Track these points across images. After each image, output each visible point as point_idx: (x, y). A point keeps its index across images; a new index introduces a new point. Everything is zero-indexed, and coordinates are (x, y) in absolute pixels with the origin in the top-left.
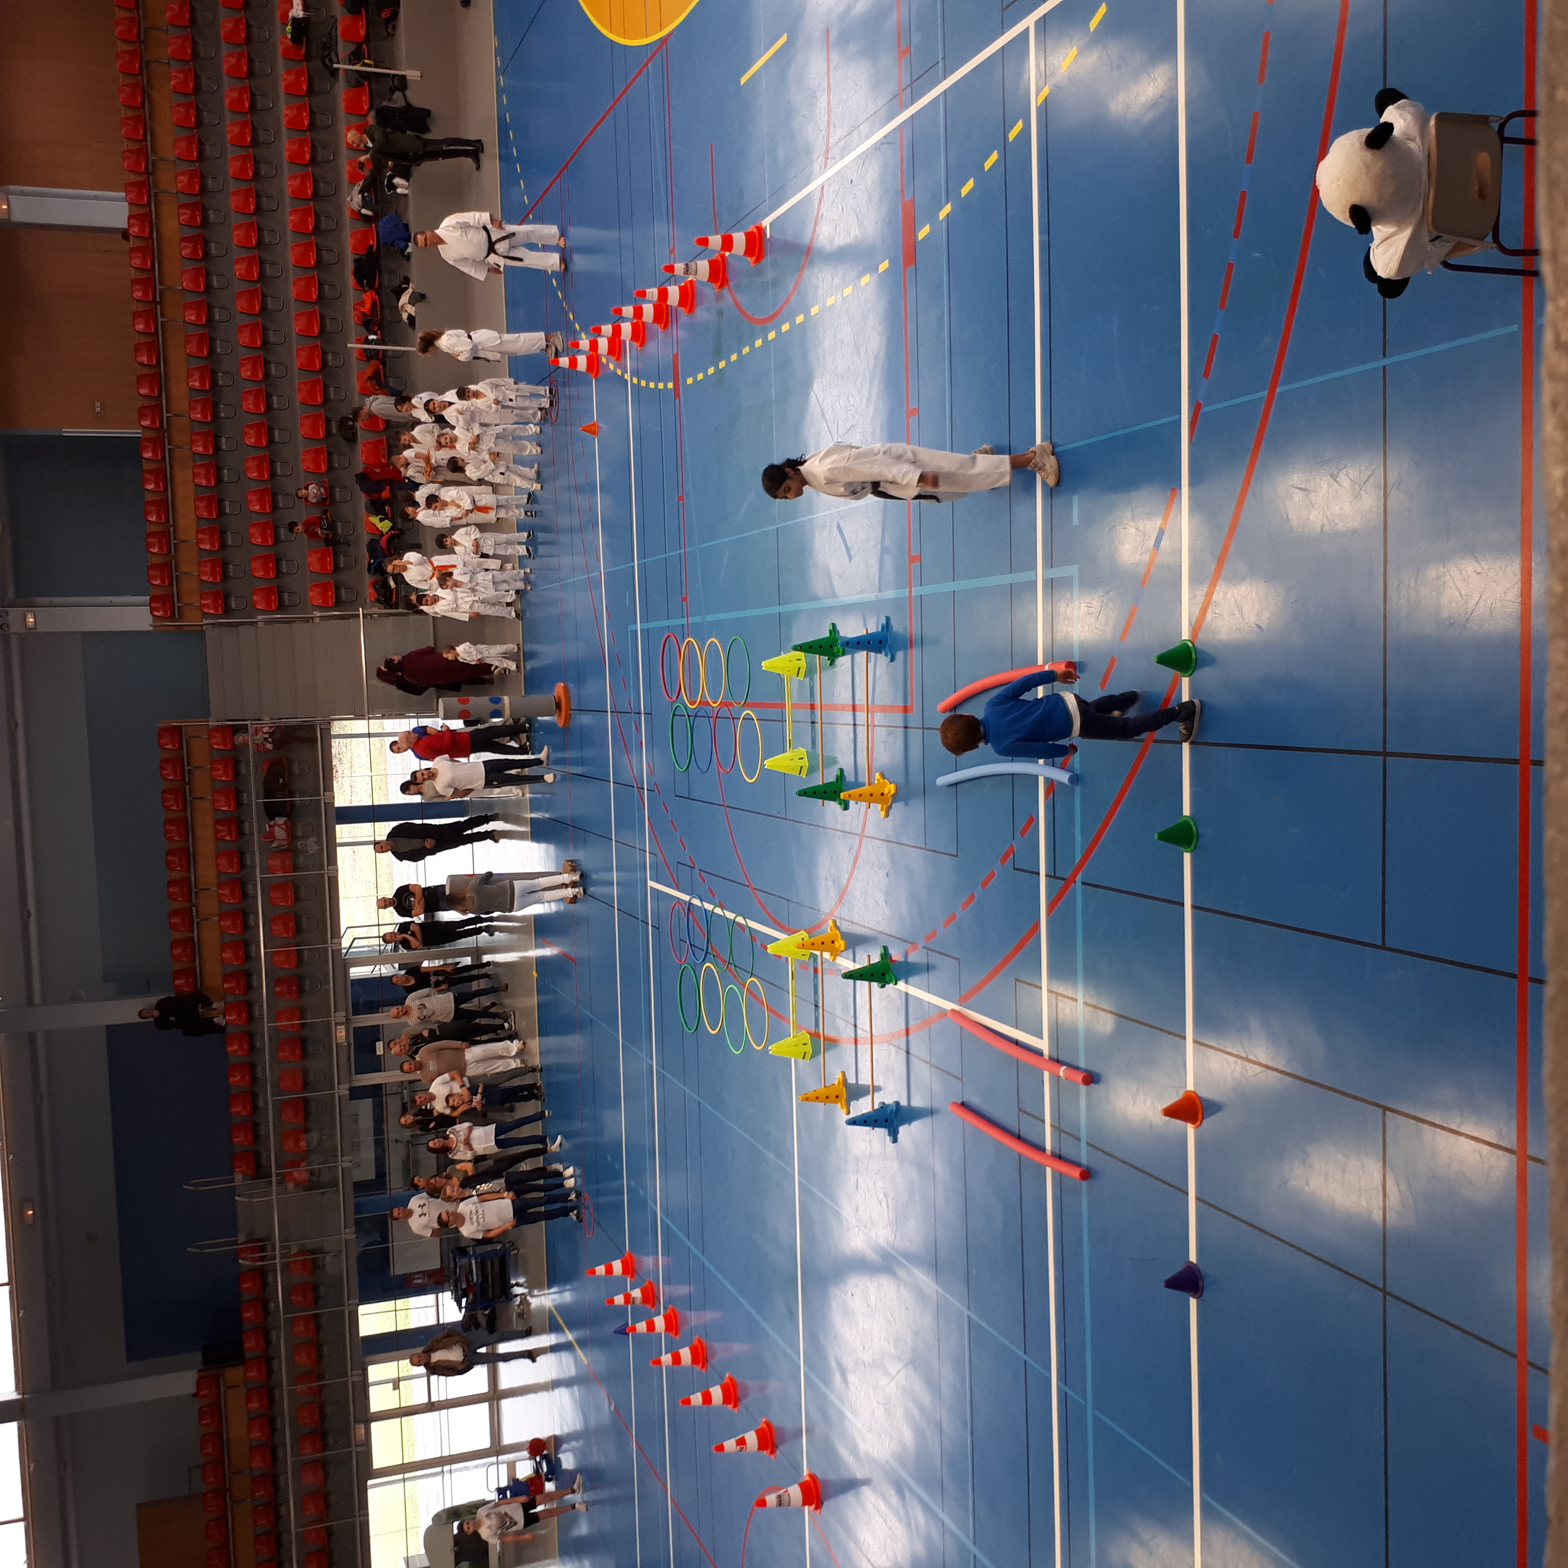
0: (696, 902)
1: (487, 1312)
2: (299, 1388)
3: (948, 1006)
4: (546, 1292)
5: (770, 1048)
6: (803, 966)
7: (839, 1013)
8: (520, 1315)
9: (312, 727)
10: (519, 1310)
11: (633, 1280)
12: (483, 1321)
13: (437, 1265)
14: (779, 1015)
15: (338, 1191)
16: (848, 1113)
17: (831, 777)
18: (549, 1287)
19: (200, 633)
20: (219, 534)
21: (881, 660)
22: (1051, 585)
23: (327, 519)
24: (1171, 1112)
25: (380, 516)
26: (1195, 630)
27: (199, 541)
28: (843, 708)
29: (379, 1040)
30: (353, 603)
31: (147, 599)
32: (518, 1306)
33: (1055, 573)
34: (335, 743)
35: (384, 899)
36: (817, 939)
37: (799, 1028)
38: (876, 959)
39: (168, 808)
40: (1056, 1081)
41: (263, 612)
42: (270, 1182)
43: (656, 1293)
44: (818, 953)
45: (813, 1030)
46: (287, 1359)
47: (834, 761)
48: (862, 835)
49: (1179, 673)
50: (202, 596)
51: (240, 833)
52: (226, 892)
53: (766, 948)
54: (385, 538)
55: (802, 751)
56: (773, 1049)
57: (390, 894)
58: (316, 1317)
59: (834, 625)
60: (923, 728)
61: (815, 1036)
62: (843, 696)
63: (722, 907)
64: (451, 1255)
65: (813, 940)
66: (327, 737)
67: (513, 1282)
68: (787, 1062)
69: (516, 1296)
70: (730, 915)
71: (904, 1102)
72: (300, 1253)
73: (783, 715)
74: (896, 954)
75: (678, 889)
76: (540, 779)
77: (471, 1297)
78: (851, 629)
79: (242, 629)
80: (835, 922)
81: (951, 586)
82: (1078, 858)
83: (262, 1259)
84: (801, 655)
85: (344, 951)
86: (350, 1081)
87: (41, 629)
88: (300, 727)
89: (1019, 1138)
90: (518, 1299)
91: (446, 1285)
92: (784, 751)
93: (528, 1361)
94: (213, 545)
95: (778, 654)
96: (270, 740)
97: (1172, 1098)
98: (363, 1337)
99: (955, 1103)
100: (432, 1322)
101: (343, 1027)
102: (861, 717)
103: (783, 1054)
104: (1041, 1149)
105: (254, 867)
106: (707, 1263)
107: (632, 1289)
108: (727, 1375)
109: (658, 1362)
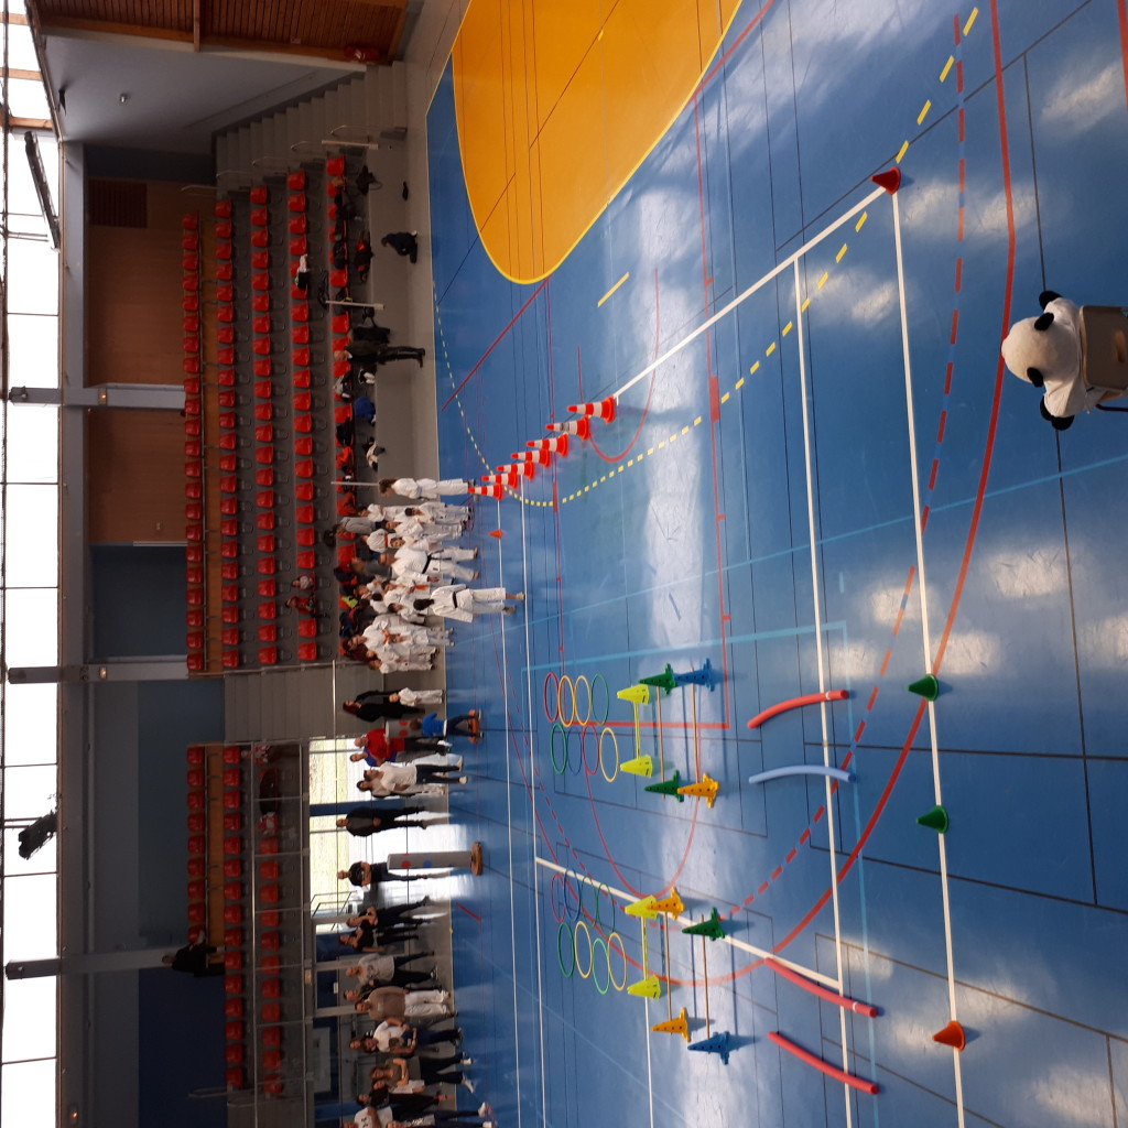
0: (571, 874)
3: (765, 955)
5: (628, 989)
6: (652, 924)
7: (680, 961)
9: (296, 746)
14: (635, 963)
15: (303, 1100)
16: (690, 1040)
17: (670, 777)
19: (221, 680)
20: (238, 611)
21: (704, 690)
22: (826, 635)
24: (940, 1038)
25: (349, 597)
26: (936, 667)
27: (223, 617)
28: (677, 725)
29: (335, 982)
30: (329, 658)
31: (185, 657)
33: (829, 626)
34: (312, 758)
35: (343, 872)
36: (663, 902)
37: (650, 972)
38: (708, 918)
39: (192, 807)
40: (849, 1013)
41: (265, 665)
42: (253, 1093)
44: (663, 913)
45: (661, 974)
47: (671, 765)
48: (694, 821)
49: (925, 699)
50: (224, 655)
51: (242, 824)
52: (230, 868)
53: (623, 909)
54: (352, 612)
55: (648, 758)
56: (631, 990)
57: (347, 869)
59: (669, 666)
60: (737, 740)
61: (663, 979)
62: (677, 717)
63: (590, 877)
65: (659, 902)
66: (306, 754)
68: (641, 1001)
70: (596, 884)
71: (732, 1032)
73: (633, 731)
74: (723, 915)
75: (557, 863)
76: (456, 780)
78: (681, 668)
79: (250, 677)
80: (676, 889)
81: (752, 637)
82: (859, 839)
84: (645, 686)
85: (312, 913)
86: (314, 1013)
87: (111, 678)
88: (287, 746)
89: (823, 1060)
92: (634, 757)
94: (233, 619)
95: (629, 686)
97: (940, 1027)
99: (772, 1033)
101: (310, 971)
102: (691, 732)
103: (638, 994)
104: (841, 1069)
105: (251, 849)
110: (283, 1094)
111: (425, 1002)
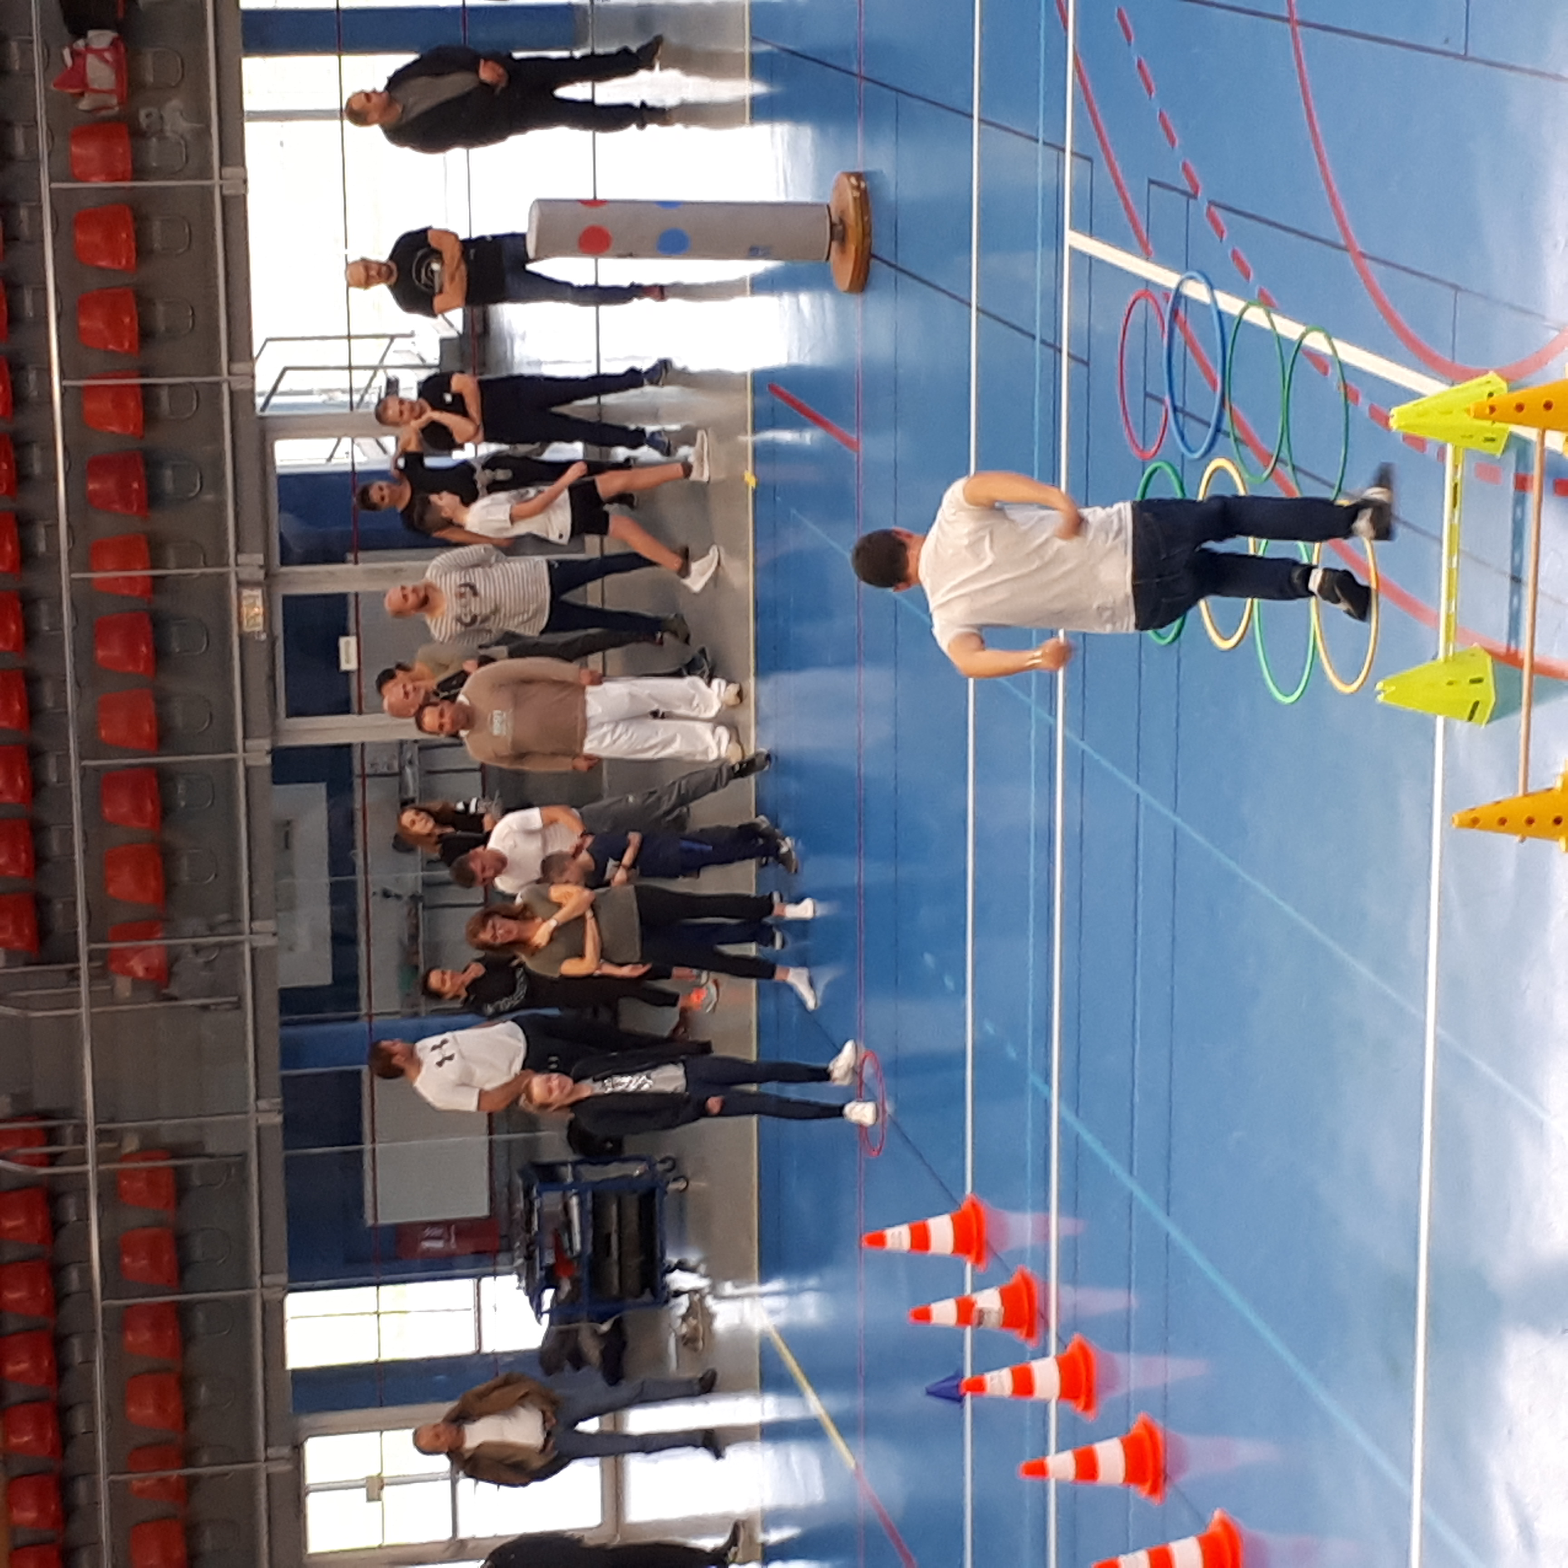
0: (1197, 291)
1: (605, 1327)
2: (136, 1480)
4: (755, 1288)
5: (1379, 686)
6: (1486, 469)
8: (688, 1341)
10: (684, 1330)
11: (981, 1268)
12: (592, 1350)
13: (480, 1208)
14: (1408, 603)
15: (239, 1005)
18: (765, 1277)
29: (346, 634)
32: (684, 1318)
35: (365, 263)
36: (1532, 395)
37: (1463, 636)
43: (1038, 1303)
44: (1530, 433)
45: (1501, 643)
46: (108, 1409)
53: (1383, 419)
58: (182, 1312)
61: (1507, 660)
63: (1266, 302)
64: (519, 1182)
65: (1518, 396)
67: (672, 1258)
69: (678, 1294)
70: (1289, 329)
72: (147, 1151)
75: (1147, 256)
77: (566, 1287)
83: (52, 1160)
85: (260, 401)
86: (275, 732)
90: (684, 1302)
91: (502, 1257)
93: (701, 1457)
98: (294, 1372)
100: (464, 1346)
101: (258, 593)
103: (1413, 705)
105: (35, 161)
106: (1176, 1234)
107: (978, 1287)
108: (1217, 1514)
109: (1039, 1470)
110: (173, 990)
111: (655, 714)
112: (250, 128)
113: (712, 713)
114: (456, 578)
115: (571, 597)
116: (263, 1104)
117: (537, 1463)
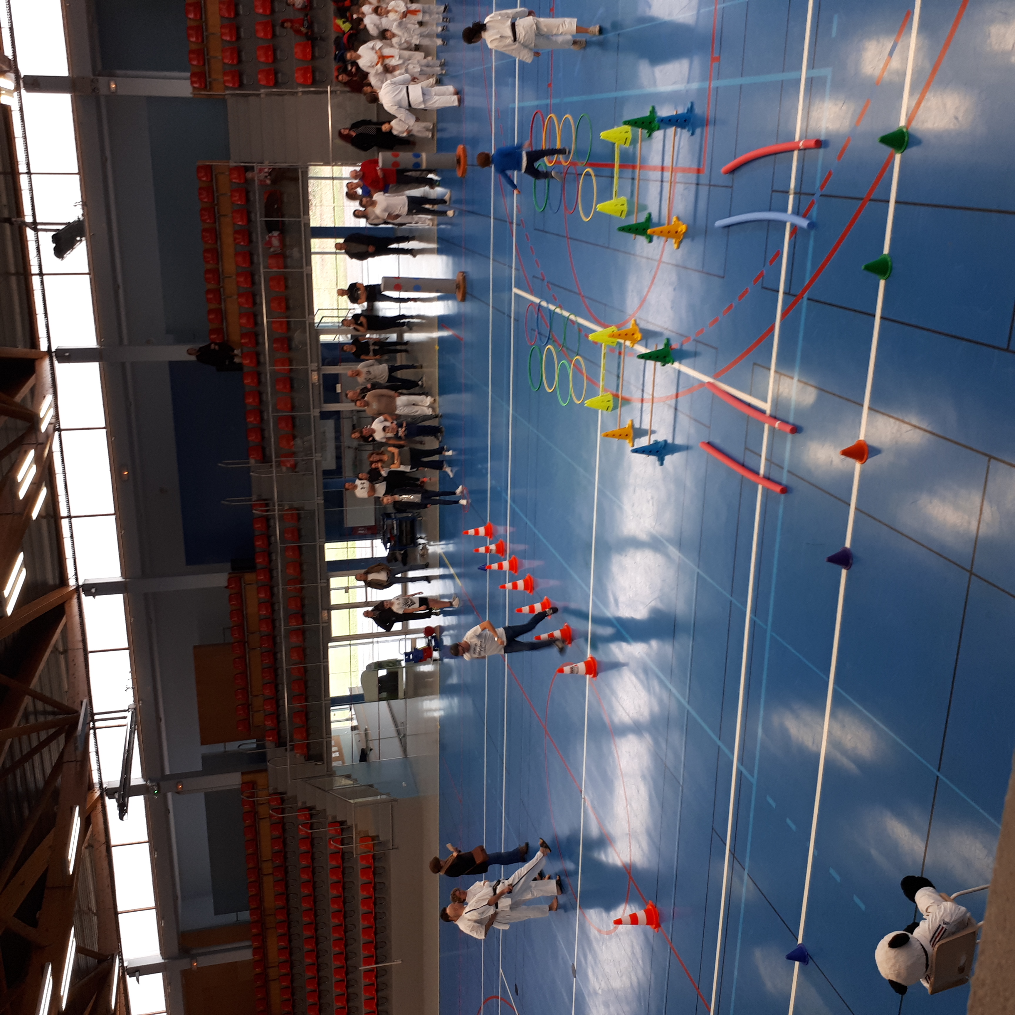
0: (544, 304)
1: (402, 552)
2: (288, 587)
3: (706, 379)
4: (438, 543)
5: (586, 402)
6: (612, 350)
7: (633, 381)
8: (422, 556)
9: (295, 170)
10: (421, 553)
11: (491, 539)
12: (399, 558)
13: (372, 523)
14: (593, 382)
15: (312, 474)
16: (633, 446)
17: (642, 218)
18: (440, 540)
19: (223, 100)
20: (236, 30)
21: (685, 134)
22: (810, 82)
23: (307, 20)
24: (847, 453)
25: (343, 20)
26: (910, 120)
27: (222, 34)
28: (654, 169)
29: (338, 383)
30: (324, 83)
31: (188, 74)
32: (421, 550)
33: (816, 73)
34: (311, 183)
36: (623, 331)
37: (605, 390)
38: (661, 347)
39: (204, 221)
40: (772, 431)
41: (264, 87)
42: (271, 466)
43: (504, 547)
44: (622, 341)
45: (615, 392)
46: (282, 570)
47: (643, 208)
48: (660, 261)
49: (894, 151)
50: (225, 74)
51: (250, 241)
52: (242, 279)
53: (588, 337)
54: (346, 36)
55: (624, 199)
56: (588, 403)
58: (300, 547)
59: (653, 108)
60: (710, 185)
61: (616, 396)
62: (655, 160)
63: (561, 307)
64: (381, 517)
65: (620, 332)
66: (306, 179)
67: (418, 536)
68: (596, 412)
69: (420, 544)
70: (566, 314)
71: (670, 441)
72: (291, 509)
73: (613, 173)
74: (675, 345)
75: (532, 295)
76: (444, 213)
77: (393, 543)
78: (665, 112)
79: (251, 98)
80: (635, 321)
81: (738, 81)
82: (807, 281)
83: (267, 511)
84: (628, 128)
85: (316, 325)
86: (320, 407)
87: (120, 92)
88: (287, 170)
89: (743, 466)
90: (421, 546)
91: (378, 535)
92: (611, 198)
93: (425, 583)
94: (231, 37)
95: (613, 127)
96: (269, 177)
97: (849, 444)
98: (328, 562)
99: (703, 443)
100: (369, 556)
101: (316, 373)
102: (667, 175)
103: (594, 406)
104: (757, 473)
105: (259, 264)
106: (536, 531)
107: (490, 544)
108: (545, 597)
109: (504, 587)
110: (297, 470)
111: (414, 405)
112: (313, 257)
113: (428, 404)
114: (365, 370)
115: (393, 374)
116: (319, 498)
117: (385, 584)
